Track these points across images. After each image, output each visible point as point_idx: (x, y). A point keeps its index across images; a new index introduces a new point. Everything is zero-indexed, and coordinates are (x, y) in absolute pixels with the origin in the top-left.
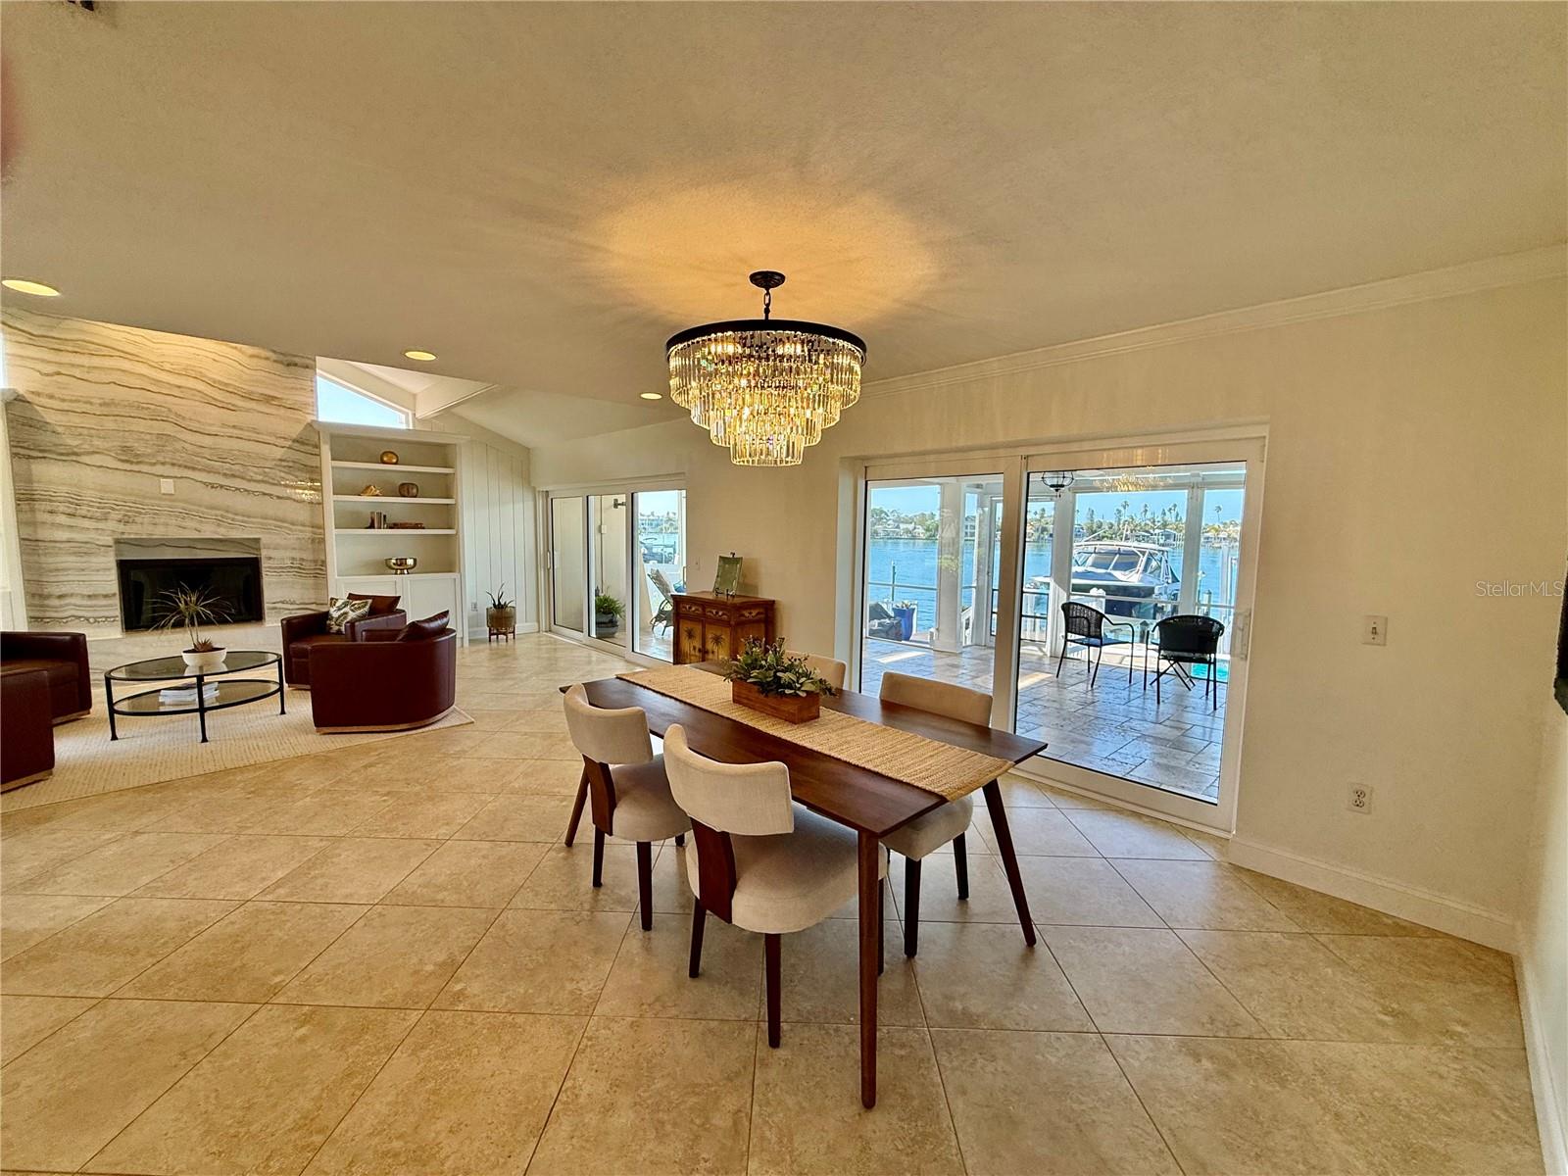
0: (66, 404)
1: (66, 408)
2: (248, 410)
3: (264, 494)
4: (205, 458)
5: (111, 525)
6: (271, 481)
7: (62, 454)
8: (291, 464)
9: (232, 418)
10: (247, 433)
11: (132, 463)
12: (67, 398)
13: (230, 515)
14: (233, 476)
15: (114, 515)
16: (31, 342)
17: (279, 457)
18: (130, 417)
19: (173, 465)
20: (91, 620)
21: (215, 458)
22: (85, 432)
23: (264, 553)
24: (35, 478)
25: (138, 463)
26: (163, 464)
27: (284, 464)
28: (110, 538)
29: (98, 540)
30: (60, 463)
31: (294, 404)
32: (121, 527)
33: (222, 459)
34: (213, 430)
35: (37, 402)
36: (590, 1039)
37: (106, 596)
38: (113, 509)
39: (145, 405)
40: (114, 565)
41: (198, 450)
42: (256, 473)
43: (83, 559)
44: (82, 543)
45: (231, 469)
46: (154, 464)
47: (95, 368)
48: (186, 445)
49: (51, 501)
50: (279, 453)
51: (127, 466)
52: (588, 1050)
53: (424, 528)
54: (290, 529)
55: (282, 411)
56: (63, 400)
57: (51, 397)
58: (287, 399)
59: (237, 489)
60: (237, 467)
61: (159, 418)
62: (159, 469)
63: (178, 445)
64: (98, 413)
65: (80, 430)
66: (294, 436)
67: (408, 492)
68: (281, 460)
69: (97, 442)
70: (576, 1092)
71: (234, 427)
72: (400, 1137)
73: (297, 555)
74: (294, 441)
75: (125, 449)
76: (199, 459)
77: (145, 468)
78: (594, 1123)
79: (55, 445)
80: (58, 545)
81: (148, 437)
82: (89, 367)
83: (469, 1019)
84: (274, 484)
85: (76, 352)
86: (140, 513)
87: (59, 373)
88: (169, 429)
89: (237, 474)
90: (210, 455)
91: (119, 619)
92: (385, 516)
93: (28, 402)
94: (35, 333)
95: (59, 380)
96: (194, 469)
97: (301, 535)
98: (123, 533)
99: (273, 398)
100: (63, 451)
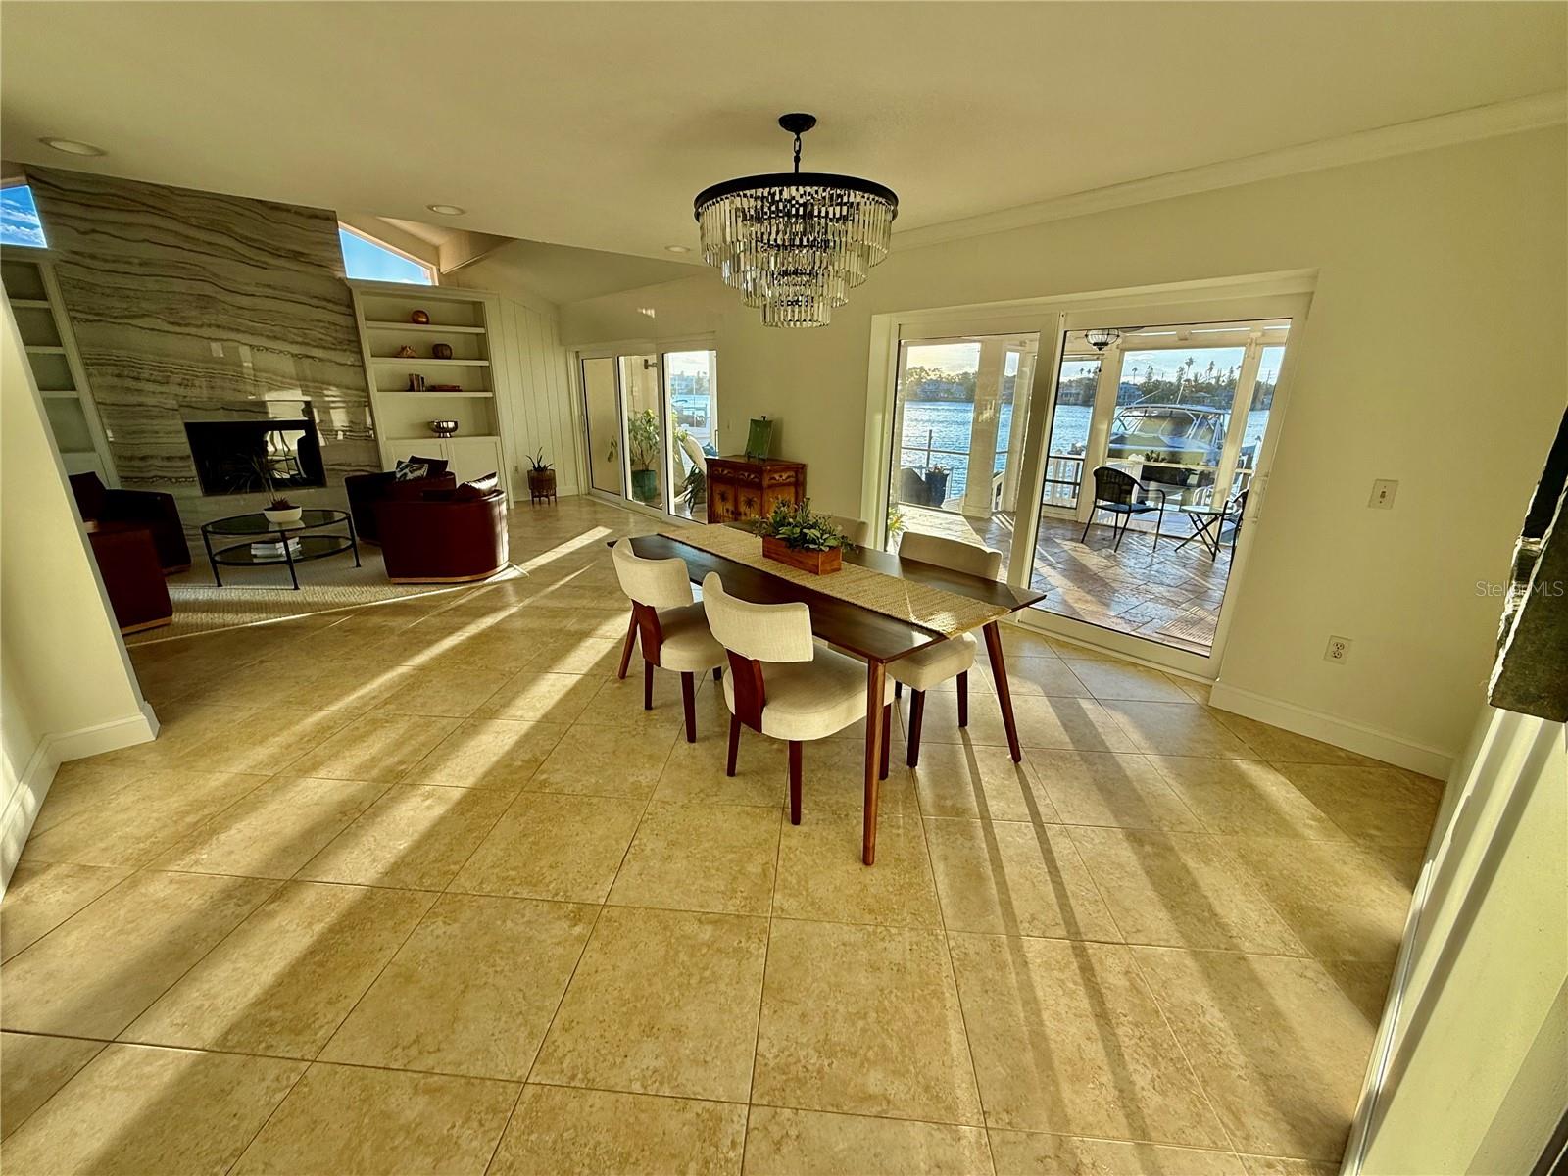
0: (107, 264)
1: (110, 269)
2: (279, 269)
3: (308, 357)
4: (246, 319)
5: (173, 389)
6: (312, 343)
7: (115, 317)
8: (327, 325)
9: (266, 276)
10: (282, 293)
11: (179, 325)
12: (107, 257)
13: (280, 379)
14: (276, 338)
15: (177, 379)
17: (316, 318)
18: (170, 277)
19: (218, 327)
20: (174, 480)
21: (256, 320)
22: (132, 294)
23: (316, 416)
24: (96, 342)
25: (187, 325)
26: (209, 326)
27: (322, 325)
28: (174, 402)
29: (165, 403)
30: (115, 325)
31: (321, 260)
32: (181, 391)
33: (263, 321)
34: (250, 289)
35: (82, 263)
36: (649, 814)
37: (182, 458)
38: (171, 372)
39: (180, 264)
40: (183, 428)
41: (239, 311)
42: (295, 334)
43: (156, 422)
44: (151, 406)
45: (272, 331)
46: (201, 326)
47: (127, 224)
48: (227, 307)
49: (115, 365)
50: (315, 313)
51: (176, 329)
52: (649, 822)
53: (462, 391)
55: (311, 269)
56: (104, 260)
57: (94, 257)
58: (313, 255)
59: (281, 352)
60: (277, 329)
61: (197, 278)
62: (206, 332)
63: (219, 306)
64: (139, 273)
65: (125, 292)
66: (327, 295)
67: (442, 354)
68: (318, 321)
69: (144, 304)
70: (642, 847)
71: (269, 286)
72: (513, 869)
74: (329, 301)
75: (171, 311)
76: (240, 320)
77: (193, 331)
78: (657, 866)
79: (108, 308)
80: (132, 408)
81: (190, 298)
82: (123, 225)
83: (555, 799)
84: (314, 346)
85: (105, 207)
86: (197, 376)
87: (94, 231)
88: (207, 289)
89: (279, 335)
90: (251, 317)
91: (197, 479)
92: (423, 379)
93: (75, 263)
95: (97, 239)
96: (237, 331)
98: (185, 397)
99: (302, 254)
100: (115, 314)
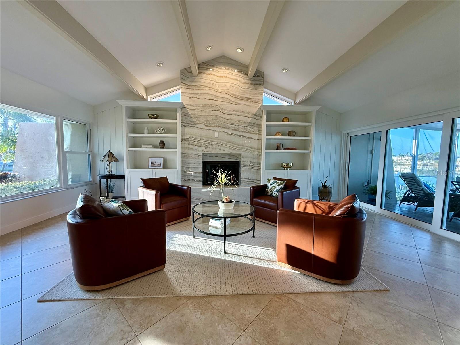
0: (194, 107)
1: (194, 109)
2: (241, 104)
3: (244, 137)
4: (228, 123)
5: (202, 148)
6: (246, 131)
7: (192, 124)
8: (253, 124)
9: (236, 107)
10: (240, 113)
11: (208, 126)
12: (194, 105)
13: (233, 145)
14: (235, 130)
15: (203, 145)
16: (188, 88)
17: (249, 122)
18: (209, 110)
19: (219, 126)
20: (195, 181)
21: (230, 123)
22: (198, 116)
23: (242, 159)
24: (186, 133)
25: (211, 126)
26: (216, 126)
27: (251, 124)
28: (201, 153)
29: (199, 153)
30: (192, 127)
31: (256, 100)
32: (204, 149)
33: (232, 124)
34: (231, 113)
35: (187, 107)
37: (199, 173)
38: (203, 143)
39: (213, 106)
40: (202, 162)
41: (226, 121)
42: (241, 128)
43: (195, 160)
44: (195, 154)
45: (235, 127)
46: (214, 126)
47: (201, 94)
48: (223, 119)
49: (189, 140)
50: (249, 120)
51: (207, 128)
53: (297, 150)
54: (251, 150)
55: (251, 104)
56: (193, 106)
57: (191, 105)
58: (253, 99)
59: (236, 135)
60: (236, 126)
61: (216, 110)
62: (215, 128)
63: (221, 119)
64: (201, 110)
65: (197, 116)
66: (254, 113)
67: (292, 135)
68: (250, 123)
69: (201, 120)
71: (237, 111)
73: (252, 160)
74: (255, 115)
75: (207, 122)
76: (226, 124)
77: (211, 128)
79: (191, 121)
80: (189, 155)
81: (213, 117)
82: (200, 94)
84: (247, 133)
85: (197, 89)
86: (209, 144)
87: (193, 97)
88: (218, 113)
90: (229, 122)
91: (202, 181)
92: (282, 145)
93: (186, 108)
94: (189, 84)
95: (193, 99)
96: (224, 128)
97: (254, 153)
98: (205, 151)
99: (249, 98)
100: (192, 123)
